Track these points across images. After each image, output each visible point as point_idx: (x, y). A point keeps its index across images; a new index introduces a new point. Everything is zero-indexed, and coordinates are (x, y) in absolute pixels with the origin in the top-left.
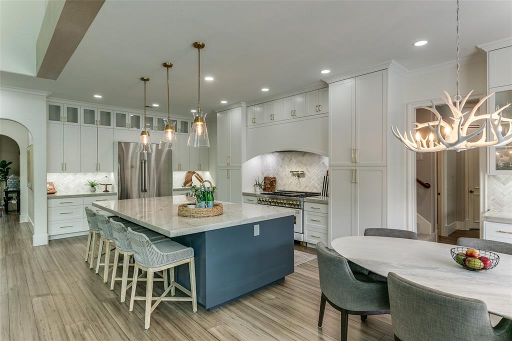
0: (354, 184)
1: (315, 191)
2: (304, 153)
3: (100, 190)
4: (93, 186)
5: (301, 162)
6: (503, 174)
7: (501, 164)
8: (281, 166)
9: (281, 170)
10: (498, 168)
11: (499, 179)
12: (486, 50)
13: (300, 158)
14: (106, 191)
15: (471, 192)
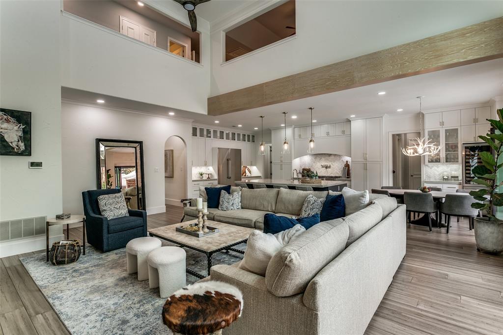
0: (365, 171)
1: (337, 175)
2: (330, 155)
3: (205, 177)
4: (201, 175)
5: (328, 160)
6: (431, 164)
7: (430, 160)
8: (314, 162)
9: (314, 164)
10: (429, 162)
11: (429, 167)
12: (424, 113)
13: (328, 158)
14: (209, 178)
15: (412, 176)
